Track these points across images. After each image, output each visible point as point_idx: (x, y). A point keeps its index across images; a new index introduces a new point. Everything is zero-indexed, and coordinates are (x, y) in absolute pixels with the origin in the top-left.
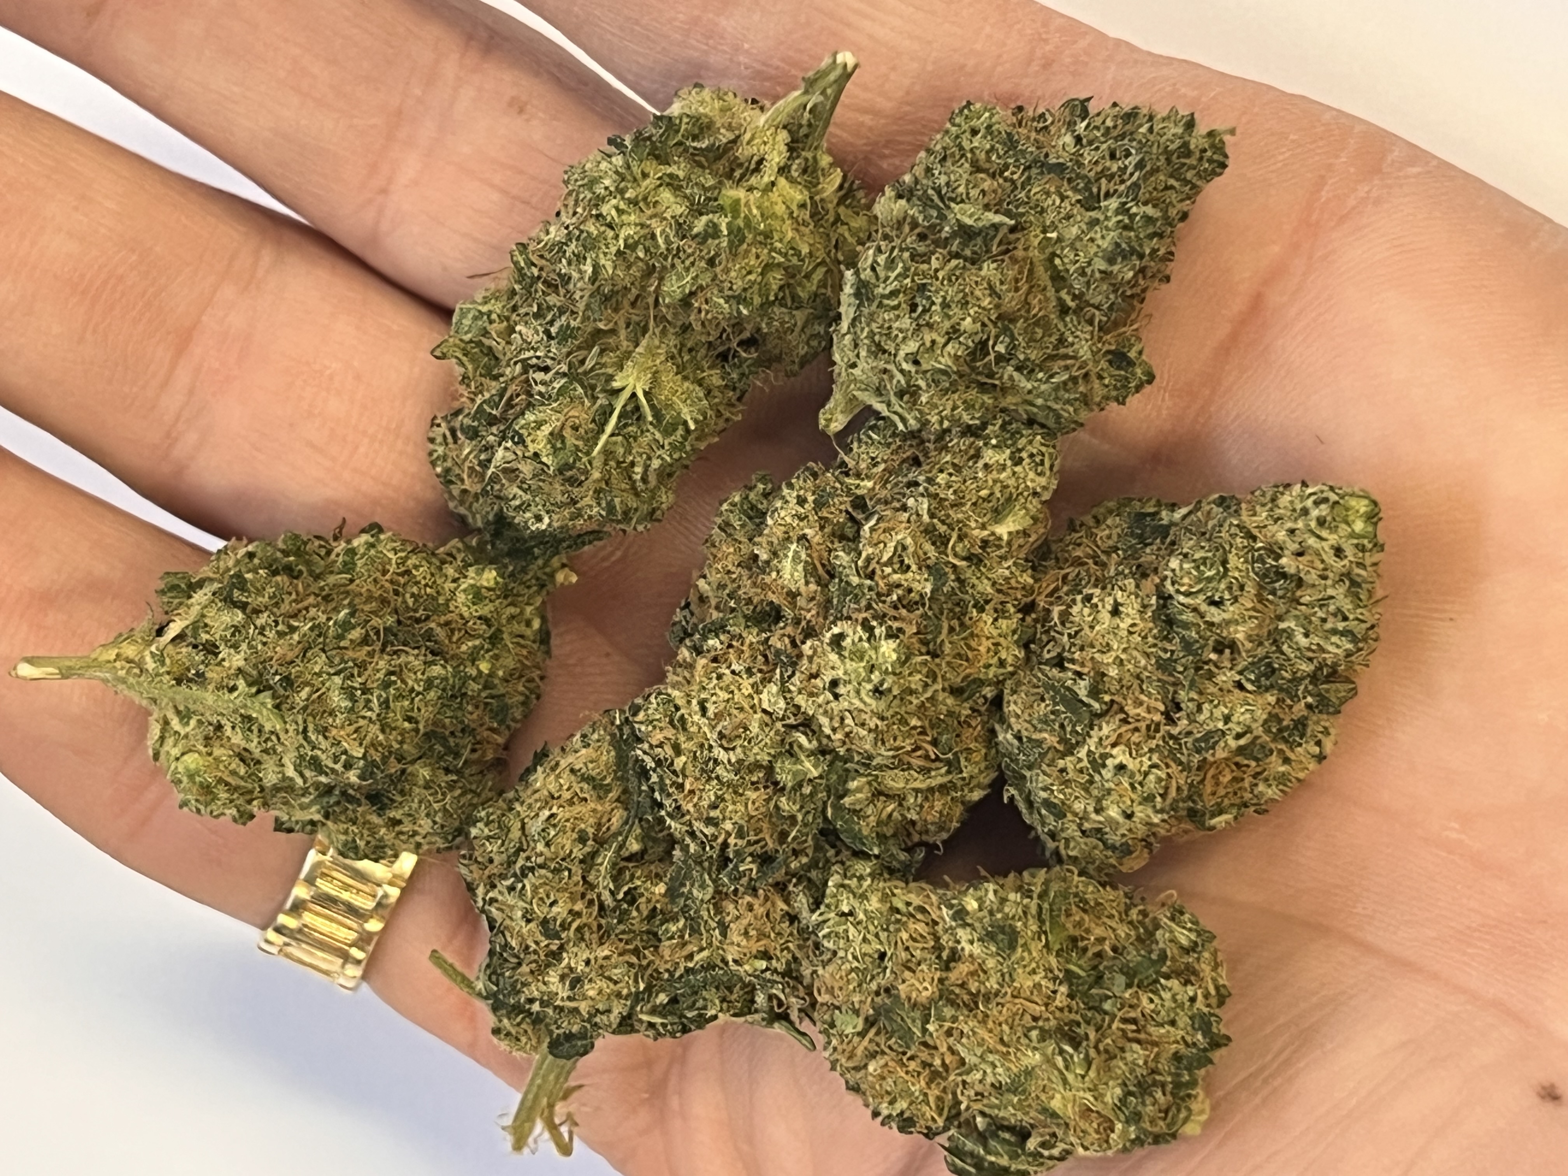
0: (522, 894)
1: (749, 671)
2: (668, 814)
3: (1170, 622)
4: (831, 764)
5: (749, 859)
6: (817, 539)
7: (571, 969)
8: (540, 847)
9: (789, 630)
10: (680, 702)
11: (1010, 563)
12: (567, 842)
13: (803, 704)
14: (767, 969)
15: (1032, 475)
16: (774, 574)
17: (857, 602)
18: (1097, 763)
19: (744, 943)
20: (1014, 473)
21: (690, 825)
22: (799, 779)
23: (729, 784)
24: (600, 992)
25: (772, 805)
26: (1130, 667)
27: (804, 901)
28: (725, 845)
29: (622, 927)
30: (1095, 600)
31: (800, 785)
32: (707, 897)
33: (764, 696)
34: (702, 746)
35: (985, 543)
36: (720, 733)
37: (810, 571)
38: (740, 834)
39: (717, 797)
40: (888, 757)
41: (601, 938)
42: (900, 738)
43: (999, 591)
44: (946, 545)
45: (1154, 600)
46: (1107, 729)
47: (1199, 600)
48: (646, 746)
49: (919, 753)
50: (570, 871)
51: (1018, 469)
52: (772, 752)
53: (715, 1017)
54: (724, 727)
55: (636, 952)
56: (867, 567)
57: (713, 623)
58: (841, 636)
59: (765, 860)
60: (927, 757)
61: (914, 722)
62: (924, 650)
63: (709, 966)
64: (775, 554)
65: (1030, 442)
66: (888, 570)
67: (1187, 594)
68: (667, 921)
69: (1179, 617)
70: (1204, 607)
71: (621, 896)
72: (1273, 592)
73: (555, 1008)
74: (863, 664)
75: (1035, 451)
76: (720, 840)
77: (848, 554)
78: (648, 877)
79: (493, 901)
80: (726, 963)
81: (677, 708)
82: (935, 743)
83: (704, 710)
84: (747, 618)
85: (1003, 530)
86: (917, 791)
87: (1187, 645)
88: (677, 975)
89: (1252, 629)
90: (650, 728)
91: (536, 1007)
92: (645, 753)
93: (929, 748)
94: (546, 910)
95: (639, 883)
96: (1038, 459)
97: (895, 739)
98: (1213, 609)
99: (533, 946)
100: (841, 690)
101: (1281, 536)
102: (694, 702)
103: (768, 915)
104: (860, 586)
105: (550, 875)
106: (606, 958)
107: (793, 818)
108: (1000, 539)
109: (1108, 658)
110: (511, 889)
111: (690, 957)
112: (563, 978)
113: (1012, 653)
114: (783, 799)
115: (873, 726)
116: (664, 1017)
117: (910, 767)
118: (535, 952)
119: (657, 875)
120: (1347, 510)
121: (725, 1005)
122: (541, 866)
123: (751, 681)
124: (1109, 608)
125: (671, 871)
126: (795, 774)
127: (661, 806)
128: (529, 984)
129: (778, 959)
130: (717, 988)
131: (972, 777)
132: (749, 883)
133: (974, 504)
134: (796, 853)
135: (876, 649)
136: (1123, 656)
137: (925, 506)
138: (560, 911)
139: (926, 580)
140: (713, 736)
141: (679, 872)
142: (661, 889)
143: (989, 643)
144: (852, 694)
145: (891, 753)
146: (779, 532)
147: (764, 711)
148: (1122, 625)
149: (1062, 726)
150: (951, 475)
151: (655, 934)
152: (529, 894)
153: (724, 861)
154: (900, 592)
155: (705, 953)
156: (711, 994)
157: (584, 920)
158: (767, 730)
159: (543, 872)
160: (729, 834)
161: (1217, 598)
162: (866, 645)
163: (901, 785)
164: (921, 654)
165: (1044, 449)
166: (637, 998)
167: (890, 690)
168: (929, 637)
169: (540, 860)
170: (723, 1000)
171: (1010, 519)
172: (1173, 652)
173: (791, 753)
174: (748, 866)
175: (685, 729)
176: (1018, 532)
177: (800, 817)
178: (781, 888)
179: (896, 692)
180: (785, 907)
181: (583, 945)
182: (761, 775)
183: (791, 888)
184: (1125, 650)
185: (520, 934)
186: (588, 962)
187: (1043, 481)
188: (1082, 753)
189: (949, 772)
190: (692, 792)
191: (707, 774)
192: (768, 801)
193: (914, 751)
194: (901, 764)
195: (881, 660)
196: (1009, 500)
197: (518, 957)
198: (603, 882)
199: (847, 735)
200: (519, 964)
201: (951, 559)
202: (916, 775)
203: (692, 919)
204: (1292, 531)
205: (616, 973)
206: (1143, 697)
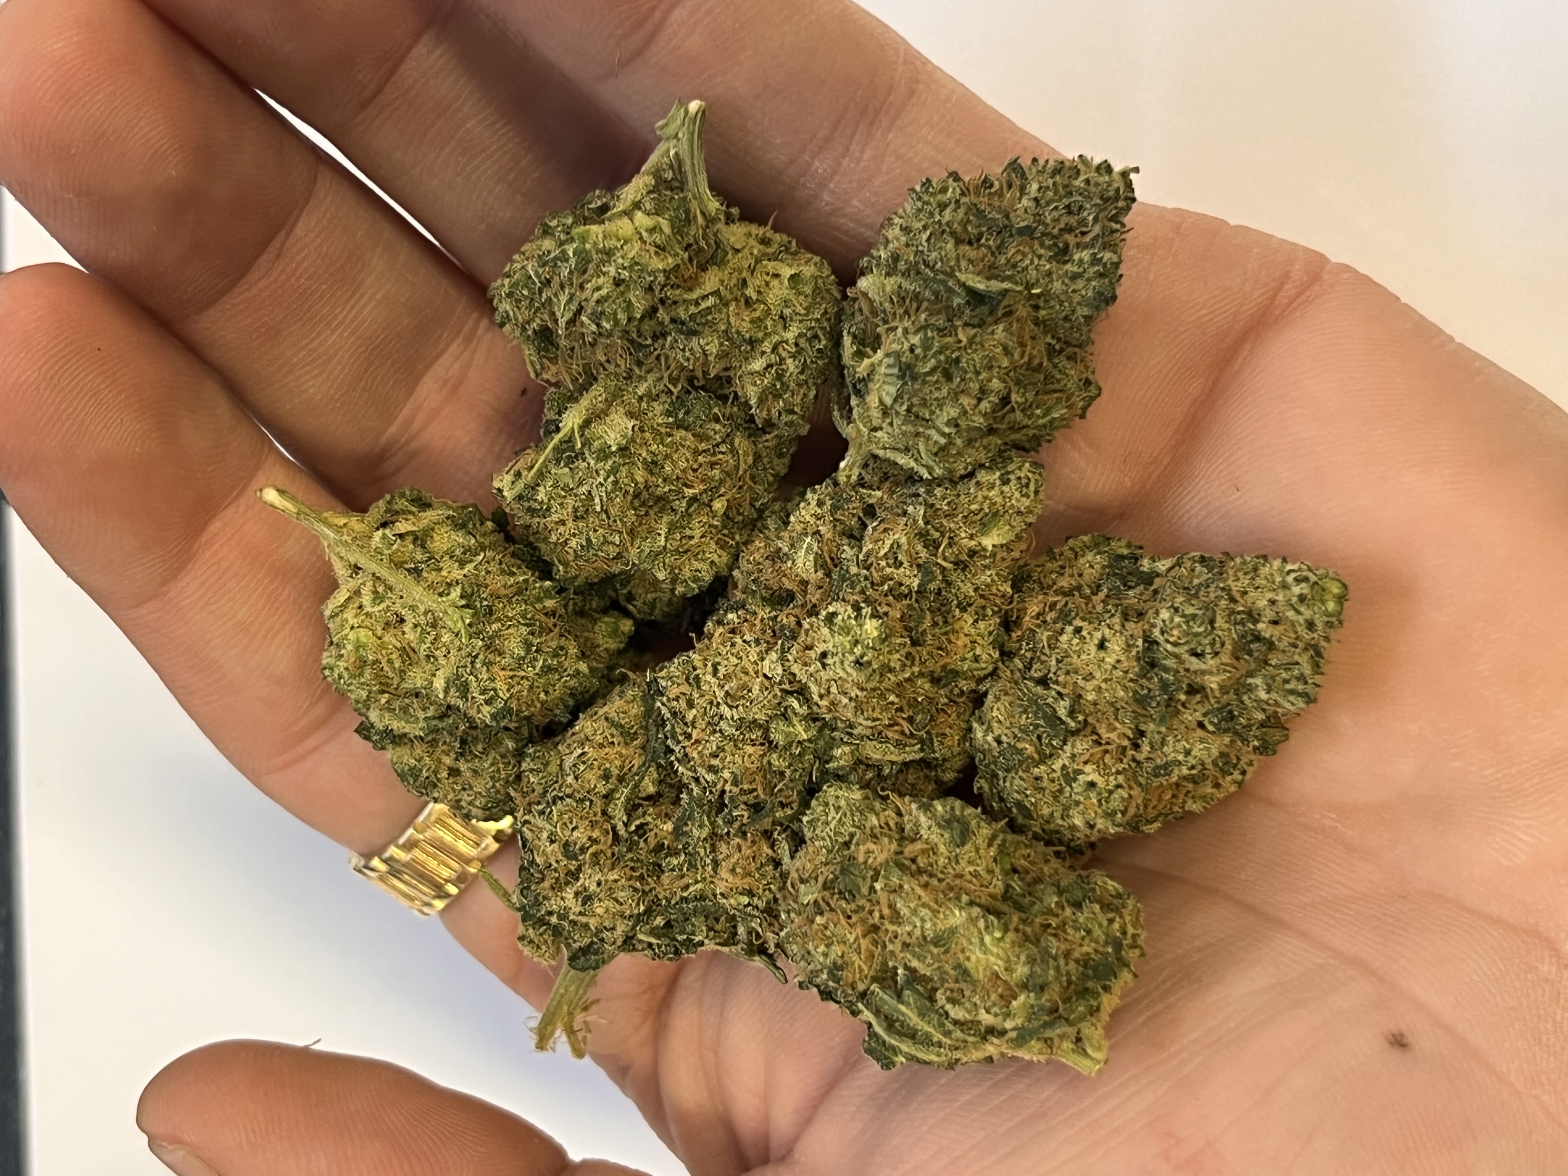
0: (549, 819)
1: (757, 642)
2: (677, 759)
3: (1153, 665)
4: (820, 730)
5: (742, 806)
6: (829, 535)
7: (585, 889)
8: (570, 779)
9: (797, 611)
10: (698, 664)
11: (994, 572)
12: (592, 777)
13: (797, 672)
14: (749, 905)
15: (1017, 495)
16: (789, 564)
17: (853, 588)
18: (1070, 777)
19: (730, 879)
20: (1002, 492)
21: (695, 771)
22: (789, 739)
23: (731, 738)
24: (607, 910)
25: (765, 761)
26: (1106, 694)
27: (786, 847)
28: (723, 792)
29: (630, 855)
30: (1084, 633)
31: (790, 744)
32: (704, 836)
33: (766, 662)
34: (711, 703)
35: (972, 553)
36: (727, 692)
37: (820, 563)
38: (735, 783)
39: (718, 748)
40: (867, 727)
41: (613, 864)
42: (878, 710)
43: (982, 596)
44: (937, 548)
45: (1140, 642)
46: (1081, 746)
47: (1182, 650)
48: (665, 699)
49: (896, 728)
50: (591, 802)
51: (1006, 489)
52: (769, 712)
53: (702, 944)
54: (731, 688)
55: (641, 878)
56: (866, 561)
57: (736, 602)
58: (834, 614)
59: (756, 808)
60: (902, 733)
61: (892, 698)
62: (905, 633)
63: (702, 898)
64: (792, 546)
65: (1020, 468)
66: (883, 563)
67: (1175, 644)
68: (671, 856)
69: (1163, 662)
70: (1186, 656)
71: (633, 828)
72: (1250, 653)
73: (571, 921)
74: (849, 638)
75: (1022, 475)
76: (719, 787)
77: (852, 548)
78: (659, 816)
79: (526, 822)
80: (715, 896)
81: (695, 669)
82: (910, 720)
83: (715, 671)
84: (763, 599)
85: (988, 542)
86: (893, 763)
87: (1164, 686)
88: (673, 902)
89: (1223, 680)
90: (669, 683)
91: (554, 920)
92: (663, 704)
93: (905, 724)
94: (568, 833)
95: (649, 819)
96: (1024, 481)
97: (873, 710)
98: (1194, 659)
99: (555, 865)
100: (829, 661)
101: (1262, 603)
102: (709, 664)
103: (754, 858)
104: (858, 575)
105: (575, 804)
106: (616, 881)
107: (782, 774)
108: (985, 549)
109: (1090, 685)
110: (542, 813)
111: (687, 887)
112: (577, 894)
113: (987, 654)
114: (774, 756)
115: (853, 695)
116: (659, 938)
117: (887, 740)
118: (556, 870)
119: (666, 815)
120: (1324, 590)
121: (712, 934)
122: (568, 796)
123: (758, 649)
124: (1097, 642)
125: (679, 813)
126: (788, 734)
127: (672, 751)
128: (549, 899)
129: (759, 898)
130: (706, 917)
131: (944, 760)
132: (740, 827)
133: (965, 517)
134: (783, 805)
135: (861, 626)
136: (1103, 685)
137: (922, 512)
138: (580, 836)
139: (915, 576)
140: (720, 694)
141: (684, 813)
142: (669, 826)
143: (967, 640)
144: (838, 664)
145: (869, 723)
146: (799, 528)
147: (765, 676)
148: (1107, 660)
149: (1039, 738)
150: (947, 489)
151: (660, 866)
152: (555, 818)
153: (722, 806)
154: (891, 583)
155: (699, 886)
156: (698, 922)
157: (600, 847)
158: (766, 693)
159: (569, 800)
160: (726, 781)
161: (1199, 651)
162: (853, 622)
163: (878, 757)
164: (902, 637)
165: (1030, 475)
166: (638, 919)
167: (869, 663)
168: (912, 624)
169: (569, 791)
170: (710, 929)
171: (995, 532)
172: (1150, 690)
173: (784, 715)
174: (742, 812)
175: (699, 687)
176: (1002, 546)
177: (788, 773)
178: (767, 835)
179: (875, 666)
180: (770, 852)
181: (597, 868)
182: (759, 734)
183: (775, 835)
184: (1105, 681)
185: (544, 853)
186: (599, 884)
187: (1026, 502)
188: (1057, 766)
189: (922, 750)
190: (697, 742)
191: (712, 727)
192: (762, 756)
193: (890, 726)
194: (878, 736)
195: (864, 636)
196: (996, 514)
197: (540, 872)
198: (619, 815)
199: (832, 703)
200: (543, 880)
201: (939, 561)
202: (892, 748)
203: (691, 855)
204: (1273, 602)
205: (621, 895)
206: (1117, 725)
